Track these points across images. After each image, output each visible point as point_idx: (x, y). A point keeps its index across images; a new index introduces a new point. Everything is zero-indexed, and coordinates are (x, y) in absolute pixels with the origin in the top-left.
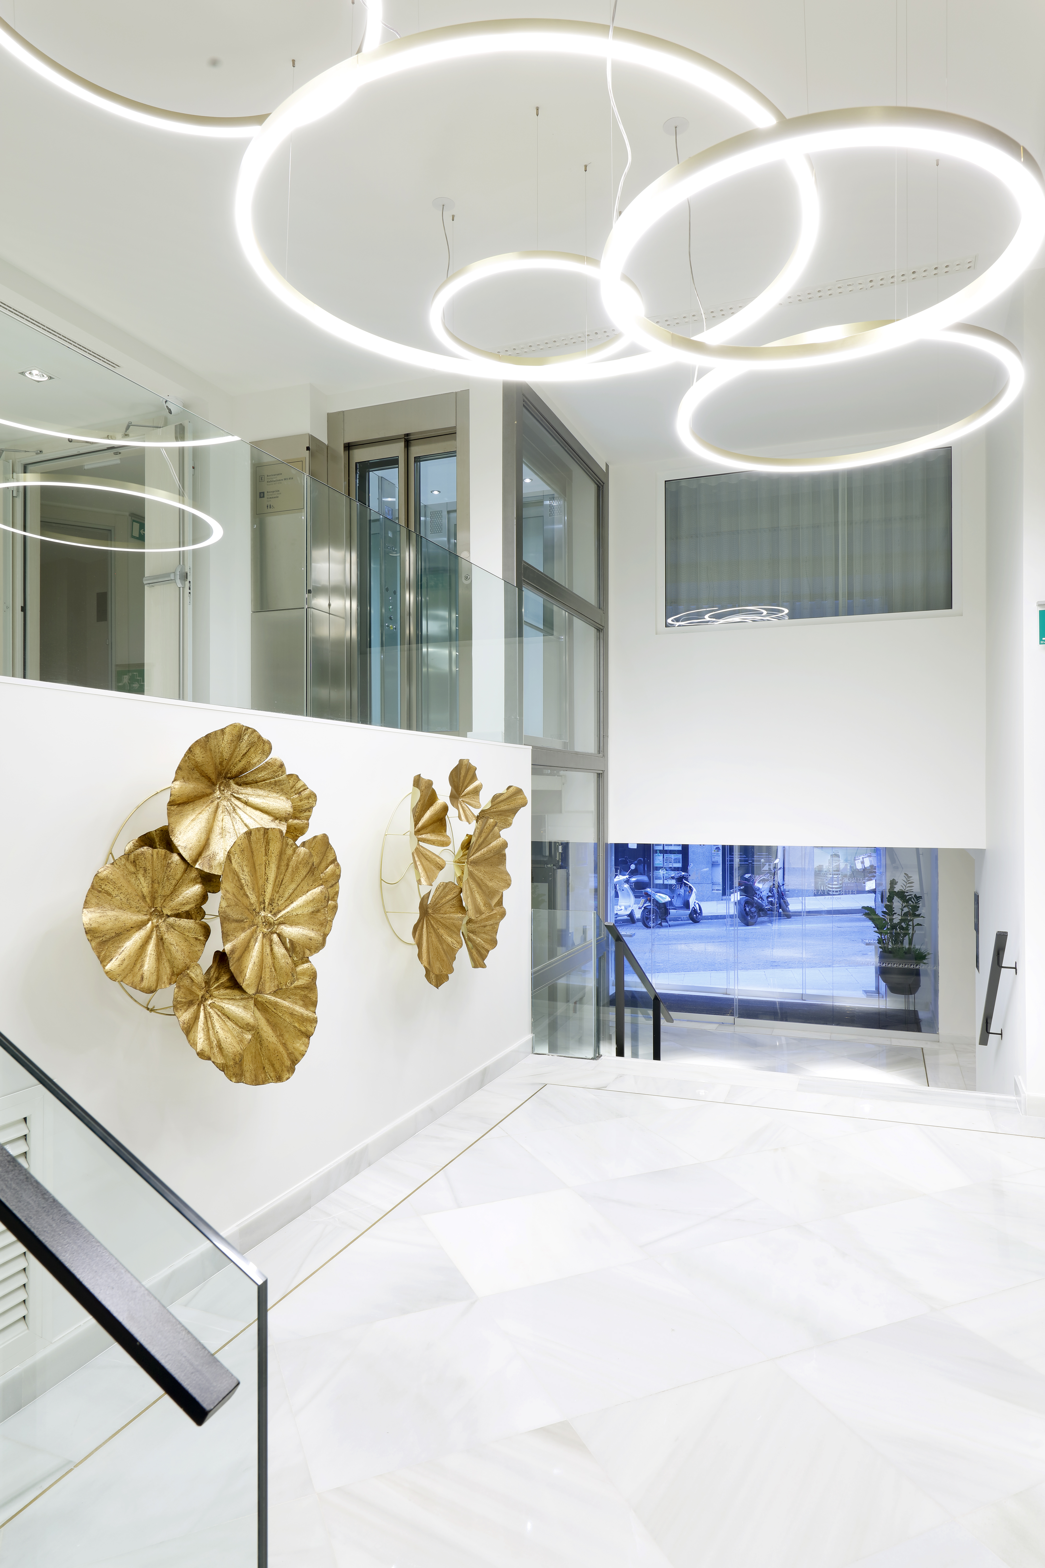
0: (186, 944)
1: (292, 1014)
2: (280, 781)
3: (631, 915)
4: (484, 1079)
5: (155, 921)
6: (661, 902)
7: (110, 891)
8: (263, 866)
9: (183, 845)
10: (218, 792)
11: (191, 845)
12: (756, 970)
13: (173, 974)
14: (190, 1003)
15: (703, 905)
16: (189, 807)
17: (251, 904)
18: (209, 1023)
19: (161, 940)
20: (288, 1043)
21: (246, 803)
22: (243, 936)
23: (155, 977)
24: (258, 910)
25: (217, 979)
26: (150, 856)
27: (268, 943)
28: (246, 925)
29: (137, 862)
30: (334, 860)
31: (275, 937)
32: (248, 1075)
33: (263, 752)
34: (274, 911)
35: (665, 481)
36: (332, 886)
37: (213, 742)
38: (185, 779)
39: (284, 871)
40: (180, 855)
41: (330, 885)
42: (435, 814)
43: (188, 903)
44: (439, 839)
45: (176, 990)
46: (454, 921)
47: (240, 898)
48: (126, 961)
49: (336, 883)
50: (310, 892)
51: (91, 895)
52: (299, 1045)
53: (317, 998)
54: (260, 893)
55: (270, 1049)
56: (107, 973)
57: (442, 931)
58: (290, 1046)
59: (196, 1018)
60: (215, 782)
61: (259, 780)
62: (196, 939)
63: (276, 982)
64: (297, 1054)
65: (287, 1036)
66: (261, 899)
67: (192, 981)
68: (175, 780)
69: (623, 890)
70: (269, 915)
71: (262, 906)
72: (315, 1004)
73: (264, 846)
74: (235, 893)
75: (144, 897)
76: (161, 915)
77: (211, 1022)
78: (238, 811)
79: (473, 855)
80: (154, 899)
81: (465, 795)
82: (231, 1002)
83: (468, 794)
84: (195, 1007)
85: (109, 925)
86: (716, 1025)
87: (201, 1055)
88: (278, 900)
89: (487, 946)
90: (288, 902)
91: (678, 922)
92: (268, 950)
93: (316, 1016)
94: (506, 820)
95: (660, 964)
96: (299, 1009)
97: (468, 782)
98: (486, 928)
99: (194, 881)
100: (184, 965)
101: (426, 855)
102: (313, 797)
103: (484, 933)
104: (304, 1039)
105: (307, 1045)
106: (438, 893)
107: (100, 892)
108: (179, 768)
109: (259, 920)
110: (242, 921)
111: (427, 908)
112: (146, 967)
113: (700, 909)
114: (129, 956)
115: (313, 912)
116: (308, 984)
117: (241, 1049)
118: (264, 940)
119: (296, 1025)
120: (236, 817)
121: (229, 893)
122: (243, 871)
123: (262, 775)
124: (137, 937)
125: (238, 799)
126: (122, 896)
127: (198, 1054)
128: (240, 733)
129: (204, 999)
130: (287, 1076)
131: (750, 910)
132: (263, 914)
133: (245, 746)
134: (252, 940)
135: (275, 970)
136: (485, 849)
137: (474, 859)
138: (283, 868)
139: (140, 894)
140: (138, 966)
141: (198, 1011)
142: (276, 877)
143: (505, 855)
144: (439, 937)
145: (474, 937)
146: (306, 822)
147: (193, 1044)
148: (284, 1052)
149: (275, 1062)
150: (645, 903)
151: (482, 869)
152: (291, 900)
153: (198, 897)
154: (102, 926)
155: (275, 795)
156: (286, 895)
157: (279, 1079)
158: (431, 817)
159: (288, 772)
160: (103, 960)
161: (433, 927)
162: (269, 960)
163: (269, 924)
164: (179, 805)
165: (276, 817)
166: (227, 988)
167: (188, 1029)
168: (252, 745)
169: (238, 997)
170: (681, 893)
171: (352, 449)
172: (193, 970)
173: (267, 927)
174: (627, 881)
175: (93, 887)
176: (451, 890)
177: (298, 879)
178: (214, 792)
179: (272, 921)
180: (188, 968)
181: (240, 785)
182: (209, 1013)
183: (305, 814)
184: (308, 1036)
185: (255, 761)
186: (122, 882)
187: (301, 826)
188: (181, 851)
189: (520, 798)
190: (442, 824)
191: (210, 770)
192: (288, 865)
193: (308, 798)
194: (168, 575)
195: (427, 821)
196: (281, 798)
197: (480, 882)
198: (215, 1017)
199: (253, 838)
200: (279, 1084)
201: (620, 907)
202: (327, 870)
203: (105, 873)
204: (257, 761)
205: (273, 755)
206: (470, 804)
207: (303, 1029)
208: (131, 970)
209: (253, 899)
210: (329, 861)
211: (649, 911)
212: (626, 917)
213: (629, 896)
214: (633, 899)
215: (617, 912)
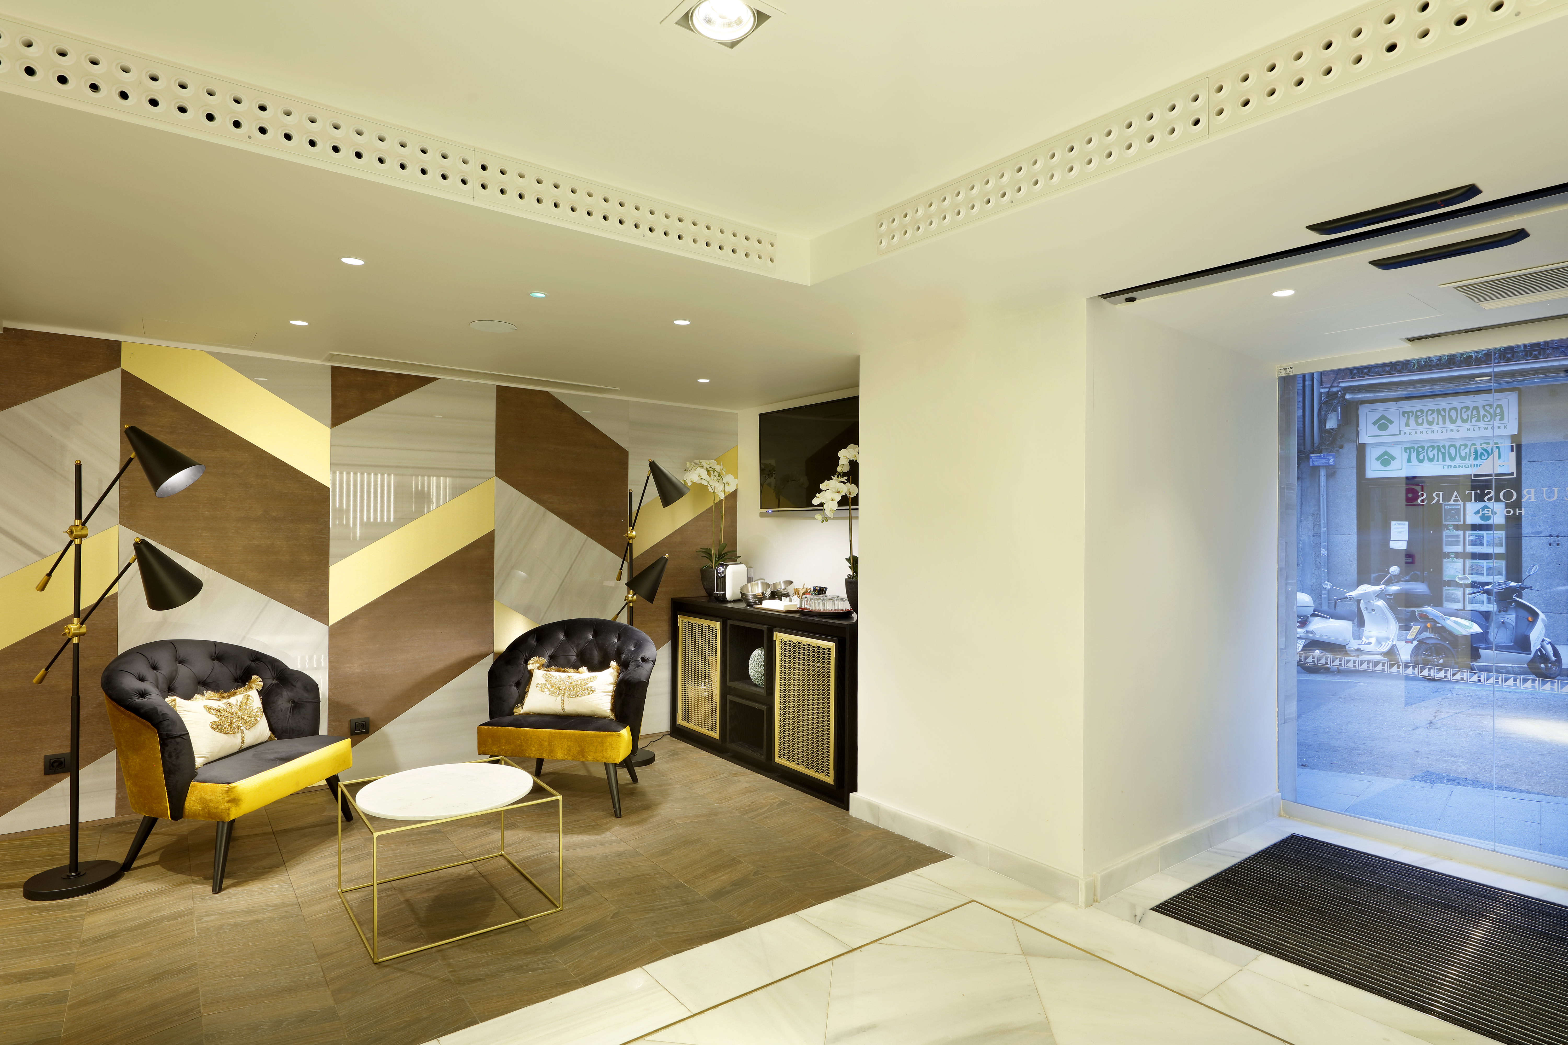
3: (1391, 653)
6: (1458, 635)
69: (1373, 610)
91: (1501, 675)
113: (1556, 653)
150: (1420, 634)
170: (1507, 620)
174: (1380, 595)
201: (1368, 638)
211: (1430, 648)
212: (1379, 657)
213: (1386, 620)
214: (1393, 627)
215: (1359, 647)
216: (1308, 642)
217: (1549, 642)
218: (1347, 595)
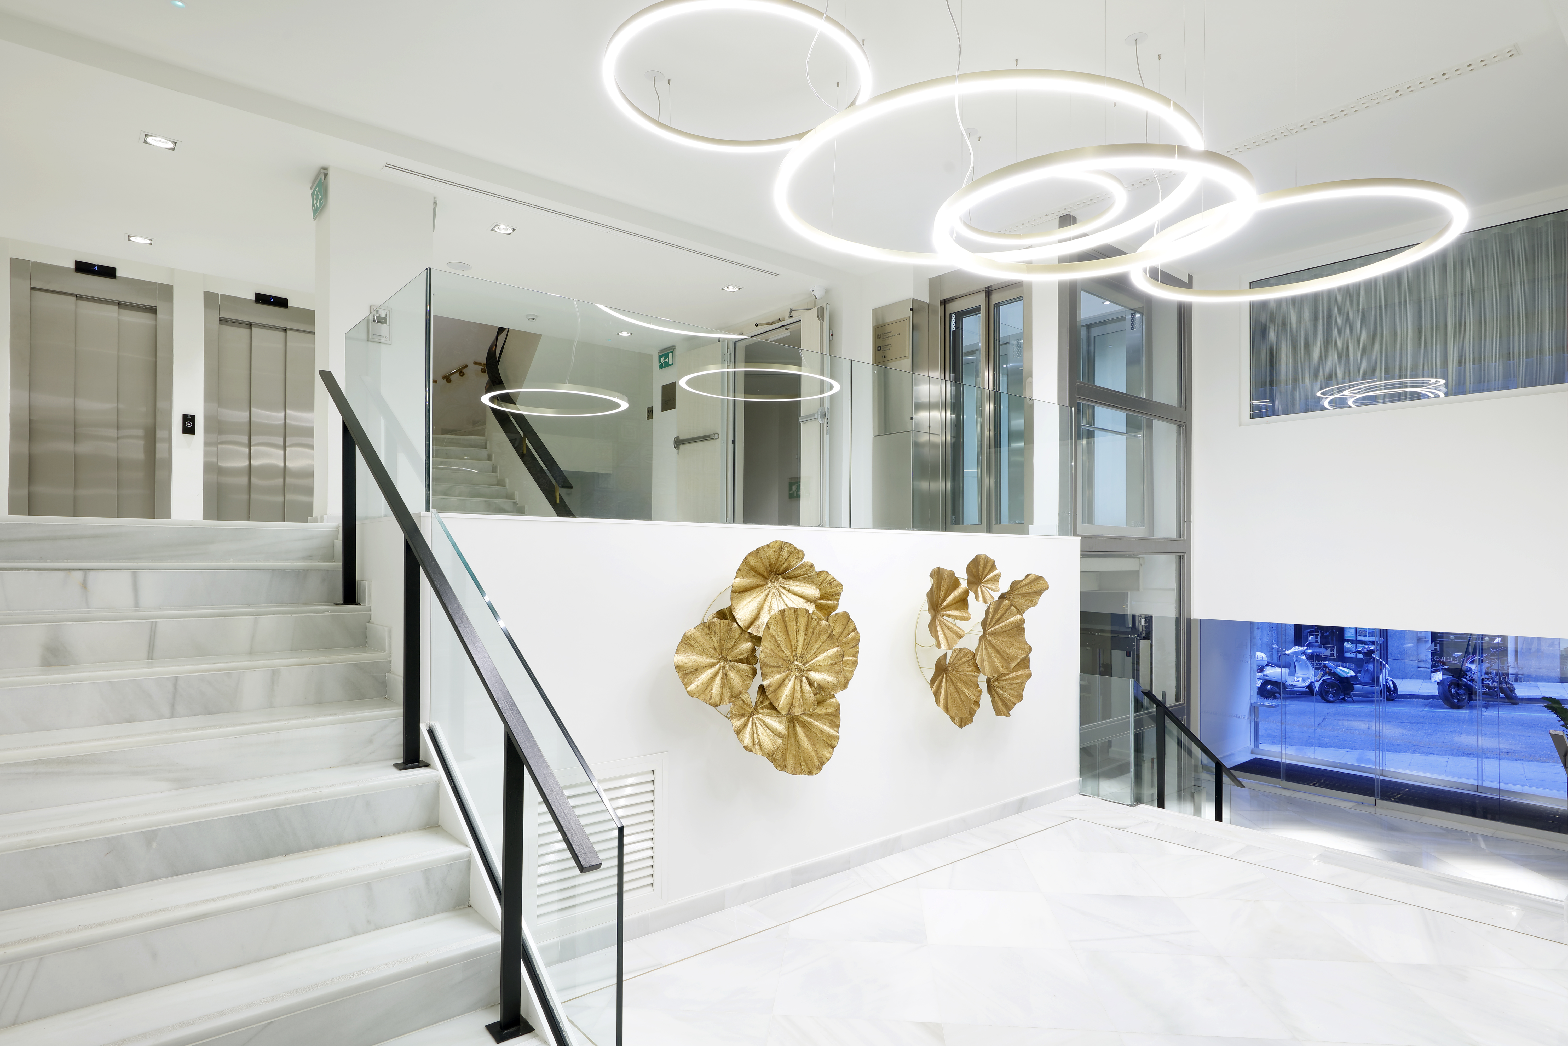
0: (741, 679)
1: (821, 732)
2: (811, 576)
3: (1310, 687)
4: (1021, 806)
5: (722, 663)
6: (1342, 676)
7: (693, 644)
8: (795, 632)
9: (740, 618)
10: (770, 584)
11: (745, 618)
12: (1442, 756)
13: (732, 696)
14: (743, 716)
15: (1397, 682)
16: (747, 594)
17: (787, 657)
18: (755, 729)
19: (725, 675)
20: (819, 750)
21: (788, 591)
22: (778, 677)
23: (719, 697)
24: (792, 660)
25: (762, 702)
26: (718, 624)
27: (799, 682)
28: (782, 670)
29: (710, 627)
30: (855, 629)
31: (804, 679)
32: (789, 767)
33: (798, 558)
34: (803, 662)
35: (1250, 283)
36: (854, 647)
37: (762, 554)
38: (744, 576)
39: (810, 636)
40: (737, 623)
41: (852, 646)
42: (957, 596)
43: (742, 654)
44: (961, 615)
45: (732, 706)
46: (971, 678)
47: (777, 652)
48: (700, 686)
49: (856, 645)
50: (829, 651)
51: (680, 646)
52: (826, 752)
53: (839, 723)
54: (793, 650)
55: (805, 752)
56: (688, 692)
57: (959, 685)
58: (820, 753)
59: (745, 725)
60: (768, 577)
61: (797, 575)
62: (747, 676)
63: (803, 709)
64: (824, 759)
65: (818, 746)
66: (794, 654)
67: (744, 702)
68: (736, 578)
69: (1300, 661)
70: (801, 664)
71: (795, 658)
72: (838, 726)
73: (795, 619)
74: (773, 649)
75: (715, 649)
76: (726, 660)
77: (756, 729)
78: (782, 595)
79: (991, 628)
80: (721, 650)
81: (986, 582)
82: (771, 718)
83: (988, 580)
84: (746, 718)
85: (690, 664)
86: (1353, 804)
87: (746, 748)
88: (806, 655)
89: (1013, 700)
90: (814, 656)
91: (1366, 699)
92: (799, 687)
93: (838, 735)
94: (1032, 601)
95: (1325, 739)
96: (827, 729)
97: (987, 571)
98: (1013, 686)
99: (747, 640)
100: (739, 692)
101: (949, 626)
102: (840, 586)
103: (1011, 689)
104: (830, 749)
105: (832, 754)
106: (954, 656)
107: (686, 644)
108: (739, 570)
109: (793, 667)
110: (779, 667)
111: (946, 667)
112: (714, 691)
113: (1396, 687)
114: (702, 683)
115: (831, 664)
116: (834, 712)
117: (774, 748)
118: (796, 680)
119: (824, 739)
120: (781, 600)
121: (768, 649)
122: (778, 635)
123: (800, 572)
124: (710, 672)
125: (784, 588)
126: (700, 647)
127: (744, 747)
128: (782, 546)
129: (752, 714)
130: (816, 772)
131: (1456, 691)
132: (796, 663)
133: (786, 554)
134: (787, 680)
135: (803, 700)
136: (1003, 624)
137: (992, 631)
138: (810, 634)
139: (713, 646)
140: (709, 690)
141: (748, 721)
142: (805, 640)
143: (1024, 629)
144: (957, 689)
145: (1002, 692)
146: (836, 602)
147: (742, 741)
148: (815, 756)
149: (808, 762)
150: (1323, 676)
151: (1000, 638)
152: (816, 655)
153: (749, 650)
154: (685, 665)
155: (808, 585)
156: (812, 652)
157: (810, 773)
158: (954, 599)
159: (818, 570)
160: (686, 685)
161: (952, 681)
162: (798, 694)
163: (801, 670)
164: (739, 592)
165: (808, 600)
166: (768, 708)
167: (738, 732)
168: (790, 553)
169: (775, 715)
170: (1369, 668)
171: (947, 303)
172: (744, 696)
173: (799, 672)
174: (1304, 653)
175: (682, 641)
176: (966, 654)
177: (820, 642)
178: (767, 583)
179: (802, 668)
180: (740, 694)
181: (785, 579)
182: (755, 723)
183: (836, 597)
184: (833, 748)
185: (793, 563)
186: (700, 639)
187: (833, 605)
188: (738, 622)
189: (1042, 583)
190: (964, 604)
191: (762, 570)
192: (813, 632)
193: (837, 586)
194: (813, 415)
195: (952, 601)
196: (812, 587)
197: (999, 649)
198: (759, 726)
199: (786, 614)
200: (810, 776)
201: (1298, 678)
202: (849, 636)
203: (689, 633)
204: (795, 563)
205: (805, 559)
206: (989, 588)
207: (829, 742)
208: (704, 692)
209: (788, 653)
210: (850, 630)
211: (1329, 684)
212: (1304, 689)
213: (1308, 667)
214: (1312, 671)
215: (1292, 683)
216: (1264, 681)
217: (1391, 680)
218: (1286, 652)
